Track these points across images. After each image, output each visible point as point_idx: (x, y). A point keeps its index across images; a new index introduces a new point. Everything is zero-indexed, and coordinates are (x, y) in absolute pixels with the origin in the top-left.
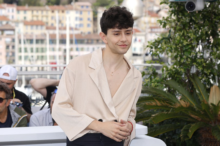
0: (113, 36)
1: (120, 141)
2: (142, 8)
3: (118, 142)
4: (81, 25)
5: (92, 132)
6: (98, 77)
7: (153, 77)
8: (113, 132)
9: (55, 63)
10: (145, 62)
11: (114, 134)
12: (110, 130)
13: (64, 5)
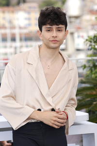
0: (46, 32)
1: (59, 127)
2: (83, 8)
3: (57, 129)
4: (30, 25)
5: (33, 121)
6: (36, 71)
7: (93, 69)
8: (52, 120)
9: (7, 59)
10: (87, 56)
11: (53, 122)
12: (49, 118)
13: (13, 6)
